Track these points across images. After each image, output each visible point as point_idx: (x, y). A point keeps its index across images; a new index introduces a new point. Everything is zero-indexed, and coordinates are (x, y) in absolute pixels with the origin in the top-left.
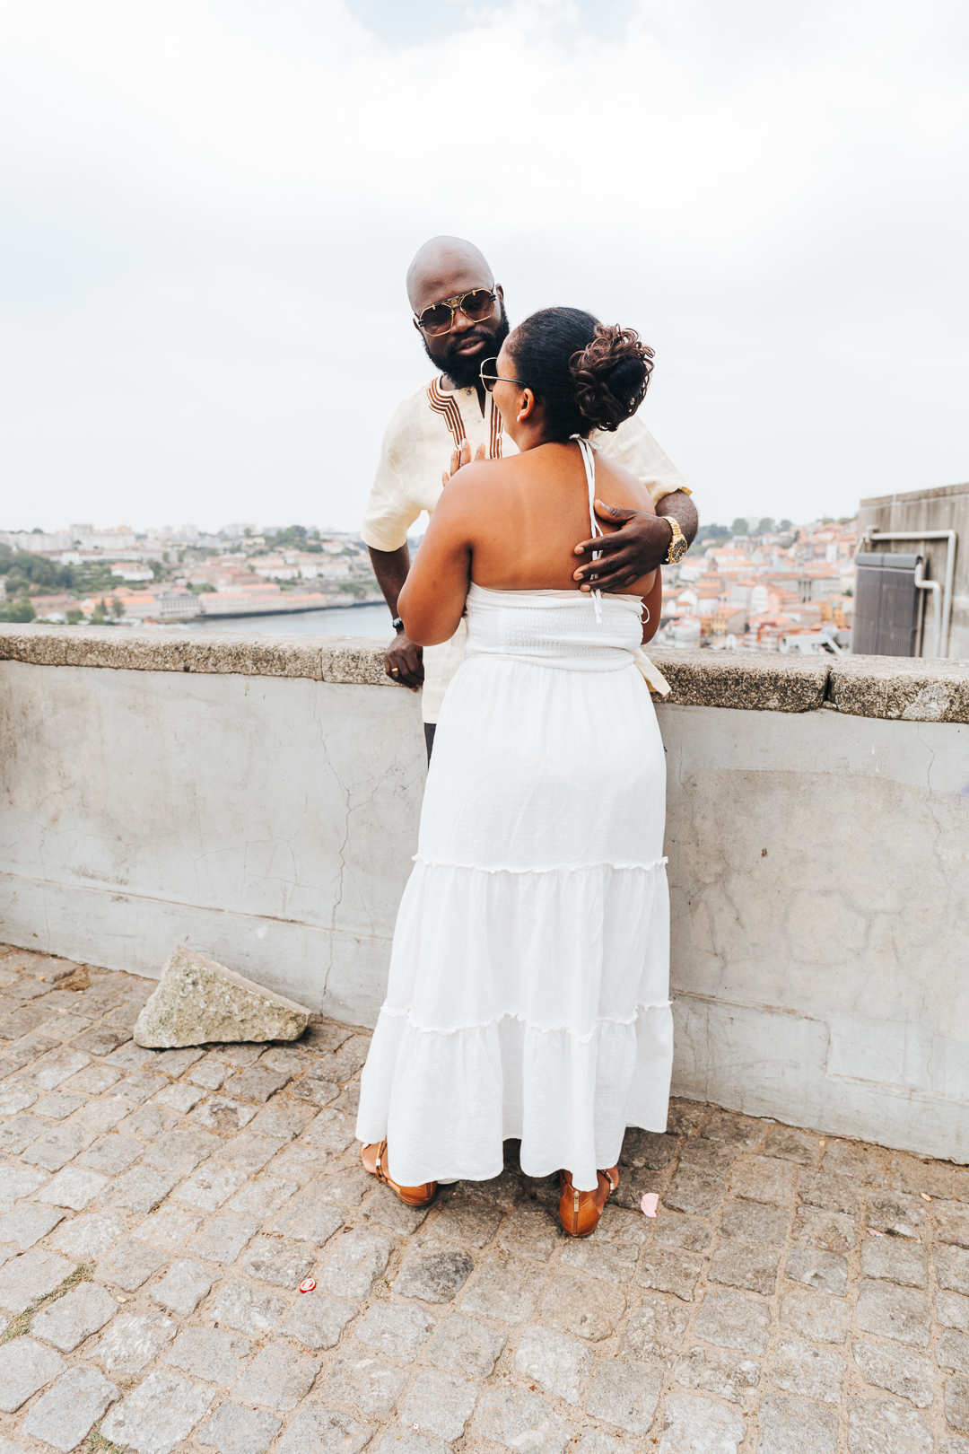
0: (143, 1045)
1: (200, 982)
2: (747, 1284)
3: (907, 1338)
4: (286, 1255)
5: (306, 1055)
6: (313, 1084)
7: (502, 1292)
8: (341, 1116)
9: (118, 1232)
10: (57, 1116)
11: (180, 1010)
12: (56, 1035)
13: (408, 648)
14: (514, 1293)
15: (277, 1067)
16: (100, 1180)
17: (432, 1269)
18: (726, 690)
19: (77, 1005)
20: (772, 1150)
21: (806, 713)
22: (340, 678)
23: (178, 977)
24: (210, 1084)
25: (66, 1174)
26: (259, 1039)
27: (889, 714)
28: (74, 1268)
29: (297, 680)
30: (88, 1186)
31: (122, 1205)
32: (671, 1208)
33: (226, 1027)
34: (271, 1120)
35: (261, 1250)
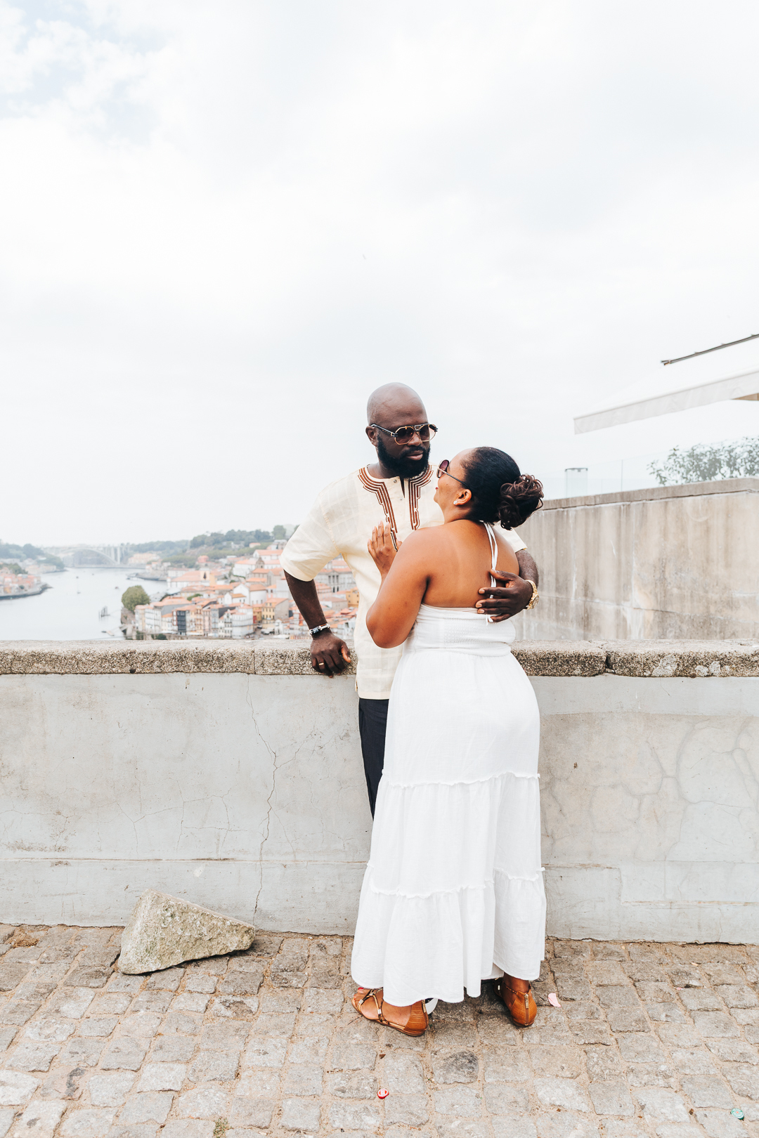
0: (132, 973)
1: (177, 914)
2: (635, 1029)
3: (729, 1035)
4: (355, 1080)
5: (258, 959)
6: (284, 975)
7: (504, 1067)
8: (321, 991)
9: (224, 1096)
10: (104, 1034)
11: (163, 939)
12: (47, 980)
13: (333, 648)
14: (513, 1065)
15: (245, 969)
16: (180, 1068)
17: (455, 1064)
18: (549, 665)
19: (45, 955)
20: (600, 956)
21: (597, 676)
22: (270, 671)
23: (159, 912)
24: (207, 990)
25: (148, 1071)
26: (223, 952)
27: (645, 674)
28: (214, 1125)
29: (232, 674)
30: (173, 1073)
31: (212, 1078)
32: (566, 1000)
33: (198, 947)
34: (275, 1004)
35: (336, 1081)
